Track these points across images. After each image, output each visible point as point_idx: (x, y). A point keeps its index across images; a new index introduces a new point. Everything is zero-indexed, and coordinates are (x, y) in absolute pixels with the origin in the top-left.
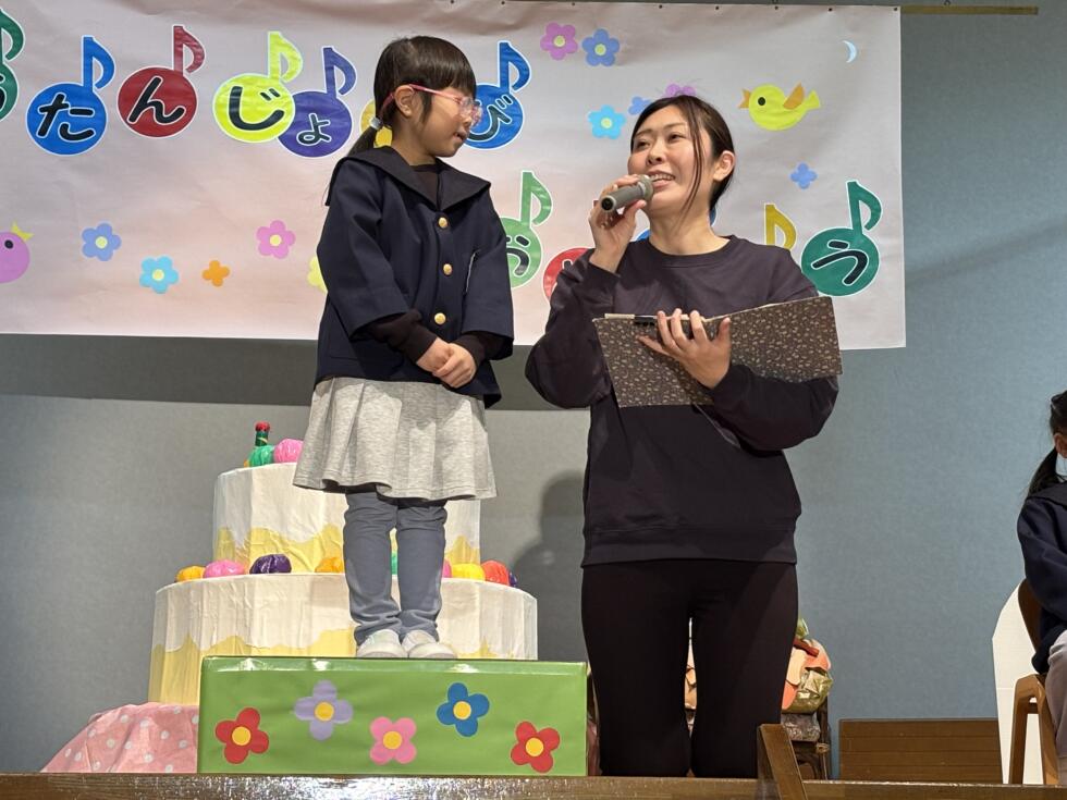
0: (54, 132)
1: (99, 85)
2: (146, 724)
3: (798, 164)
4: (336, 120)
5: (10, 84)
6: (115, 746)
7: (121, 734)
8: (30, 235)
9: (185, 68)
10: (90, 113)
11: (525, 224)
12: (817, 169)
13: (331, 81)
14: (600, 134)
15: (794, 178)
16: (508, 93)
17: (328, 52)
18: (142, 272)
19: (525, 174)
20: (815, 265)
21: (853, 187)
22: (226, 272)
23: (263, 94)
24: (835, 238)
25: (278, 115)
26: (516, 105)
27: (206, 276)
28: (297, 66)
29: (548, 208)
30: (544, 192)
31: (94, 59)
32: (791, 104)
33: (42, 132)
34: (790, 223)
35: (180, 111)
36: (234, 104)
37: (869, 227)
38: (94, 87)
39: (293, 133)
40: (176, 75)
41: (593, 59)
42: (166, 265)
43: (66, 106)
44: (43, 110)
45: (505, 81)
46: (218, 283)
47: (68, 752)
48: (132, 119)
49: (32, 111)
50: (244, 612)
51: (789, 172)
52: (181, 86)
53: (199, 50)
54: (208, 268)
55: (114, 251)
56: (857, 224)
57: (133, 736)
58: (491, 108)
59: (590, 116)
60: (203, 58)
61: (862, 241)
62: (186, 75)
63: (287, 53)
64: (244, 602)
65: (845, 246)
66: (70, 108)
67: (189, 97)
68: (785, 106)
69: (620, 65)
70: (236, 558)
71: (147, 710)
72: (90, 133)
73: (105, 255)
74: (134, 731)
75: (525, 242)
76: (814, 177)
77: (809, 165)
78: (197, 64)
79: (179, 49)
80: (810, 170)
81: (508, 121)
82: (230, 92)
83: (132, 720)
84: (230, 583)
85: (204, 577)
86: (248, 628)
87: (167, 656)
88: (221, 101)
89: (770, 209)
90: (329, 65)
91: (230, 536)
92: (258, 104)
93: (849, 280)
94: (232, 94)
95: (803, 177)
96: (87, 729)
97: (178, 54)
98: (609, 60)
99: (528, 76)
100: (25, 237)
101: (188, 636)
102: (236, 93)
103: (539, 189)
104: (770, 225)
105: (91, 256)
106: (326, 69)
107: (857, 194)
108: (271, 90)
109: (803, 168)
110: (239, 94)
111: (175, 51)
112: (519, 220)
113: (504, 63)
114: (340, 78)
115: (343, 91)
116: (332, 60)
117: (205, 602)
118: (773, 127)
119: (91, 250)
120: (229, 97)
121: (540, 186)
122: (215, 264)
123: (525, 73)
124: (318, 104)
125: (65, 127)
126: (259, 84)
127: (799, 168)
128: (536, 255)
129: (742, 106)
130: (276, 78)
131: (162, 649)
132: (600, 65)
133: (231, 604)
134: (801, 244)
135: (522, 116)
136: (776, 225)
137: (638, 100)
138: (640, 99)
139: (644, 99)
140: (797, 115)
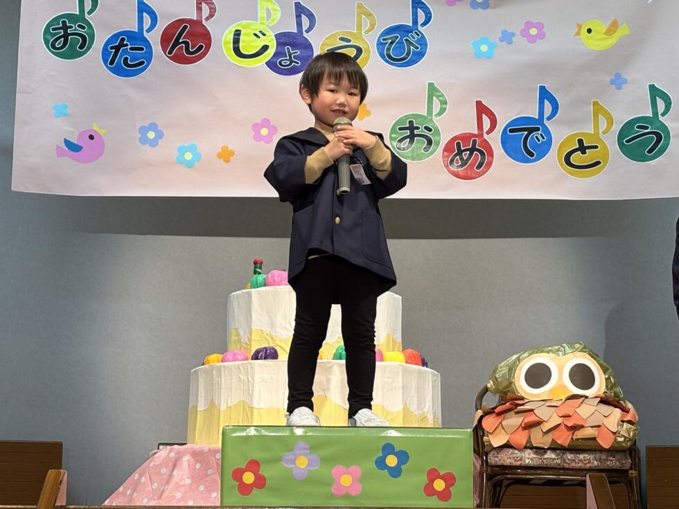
0: (119, 62)
1: (148, 31)
2: (186, 458)
3: (614, 73)
4: (303, 51)
5: (90, 31)
6: (166, 473)
7: (171, 465)
8: (104, 131)
9: (204, 17)
10: (142, 49)
11: (429, 117)
12: (628, 75)
13: (299, 24)
14: (479, 56)
15: (612, 83)
16: (417, 30)
17: (298, 5)
18: (178, 154)
19: (429, 84)
20: (627, 141)
21: (652, 88)
22: (232, 153)
23: (255, 35)
24: (641, 122)
25: (265, 48)
26: (423, 37)
27: (220, 156)
28: (277, 15)
29: (445, 106)
30: (442, 96)
31: (144, 14)
32: (610, 32)
33: (111, 63)
34: (609, 114)
35: (201, 47)
36: (236, 41)
37: (663, 115)
38: (145, 32)
39: (275, 60)
40: (198, 23)
41: (474, 5)
42: (193, 149)
43: (127, 45)
44: (111, 48)
45: (415, 22)
46: (227, 161)
47: (136, 476)
48: (170, 53)
49: (105, 49)
50: (248, 385)
51: (608, 79)
52: (201, 30)
53: (213, 6)
54: (220, 150)
55: (160, 141)
56: (655, 113)
57: (178, 465)
58: (406, 40)
59: (473, 43)
60: (215, 11)
61: (659, 124)
62: (204, 22)
63: (271, 6)
64: (248, 379)
65: (647, 128)
66: (129, 47)
67: (206, 37)
68: (605, 33)
69: (493, 8)
70: (242, 349)
71: (186, 450)
72: (143, 63)
73: (153, 143)
74: (179, 462)
75: (430, 130)
76: (625, 82)
77: (622, 73)
78: (211, 15)
79: (200, 5)
80: (624, 76)
81: (417, 48)
82: (233, 33)
83: (177, 456)
84: (238, 366)
85: (222, 361)
86: (251, 397)
87: (198, 413)
88: (228, 40)
89: (595, 104)
90: (298, 14)
91: (238, 334)
92: (252, 41)
93: (649, 152)
94: (235, 35)
95: (618, 82)
96: (148, 462)
97: (199, 9)
98: (485, 5)
99: (431, 17)
100: (102, 132)
101: (212, 400)
102: (237, 34)
103: (439, 94)
104: (596, 115)
105: (144, 144)
106: (297, 16)
107: (655, 92)
108: (260, 32)
109: (618, 76)
110: (239, 35)
111: (197, 6)
112: (426, 115)
113: (415, 10)
114: (305, 22)
115: (307, 31)
116: (300, 10)
117: (222, 378)
118: (598, 48)
119: (144, 140)
120: (232, 36)
121: (439, 91)
122: (224, 148)
123: (429, 15)
124: (291, 40)
125: (126, 59)
126: (252, 27)
127: (615, 76)
128: (437, 138)
129: (575, 35)
130: (263, 24)
131: (195, 408)
132: (479, 9)
133: (240, 380)
134: (617, 128)
135: (427, 45)
136: (600, 115)
137: (504, 32)
138: (506, 31)
139: (509, 31)
140: (612, 40)
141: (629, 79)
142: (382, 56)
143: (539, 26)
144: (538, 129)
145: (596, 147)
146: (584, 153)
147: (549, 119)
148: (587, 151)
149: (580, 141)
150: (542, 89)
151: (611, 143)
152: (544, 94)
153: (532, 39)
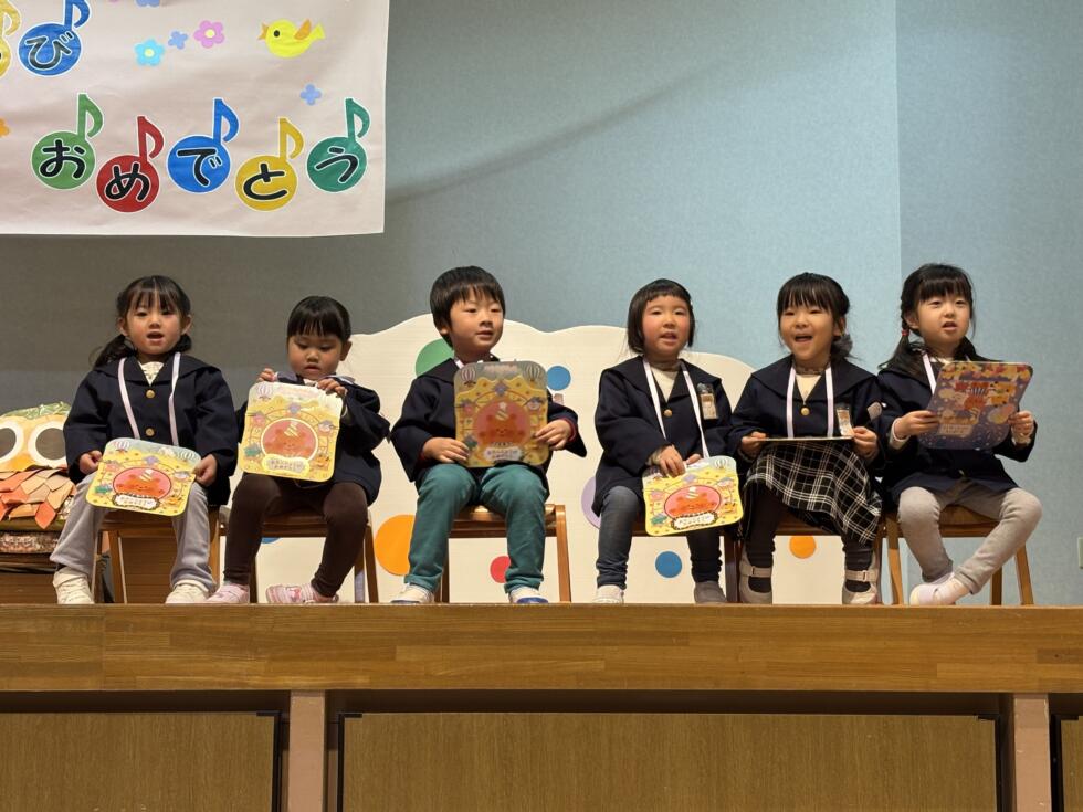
3: (306, 85)
11: (81, 136)
12: (321, 89)
14: (143, 62)
15: (303, 96)
16: (70, 30)
19: (81, 95)
20: (318, 167)
21: (350, 103)
24: (334, 144)
26: (76, 39)
29: (100, 123)
30: (97, 110)
32: (301, 35)
34: (299, 133)
37: (360, 135)
45: (68, 21)
51: (298, 92)
56: (351, 134)
58: (56, 43)
59: (137, 48)
61: (355, 147)
65: (341, 151)
68: (296, 37)
69: (164, 5)
75: (81, 151)
76: (319, 95)
77: (315, 84)
80: (317, 89)
81: (68, 52)
89: (283, 122)
93: (343, 179)
95: (311, 96)
99: (88, 15)
103: (93, 109)
104: (283, 135)
107: (352, 108)
109: (311, 88)
112: (77, 133)
113: (69, 7)
118: (285, 55)
121: (92, 104)
123: (86, 13)
127: (307, 88)
128: (90, 161)
129: (260, 38)
132: (148, 6)
134: (307, 151)
135: (80, 48)
136: (288, 136)
137: (176, 35)
138: (177, 33)
139: (181, 33)
140: (305, 45)
141: (323, 91)
142: (25, 62)
143: (218, 27)
144: (214, 152)
145: (282, 174)
146: (267, 180)
147: (226, 139)
148: (271, 178)
149: (264, 167)
150: (219, 103)
151: (300, 169)
152: (221, 109)
153: (208, 43)
